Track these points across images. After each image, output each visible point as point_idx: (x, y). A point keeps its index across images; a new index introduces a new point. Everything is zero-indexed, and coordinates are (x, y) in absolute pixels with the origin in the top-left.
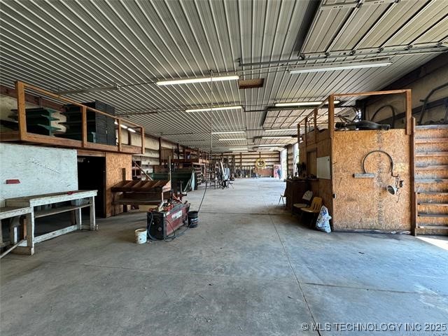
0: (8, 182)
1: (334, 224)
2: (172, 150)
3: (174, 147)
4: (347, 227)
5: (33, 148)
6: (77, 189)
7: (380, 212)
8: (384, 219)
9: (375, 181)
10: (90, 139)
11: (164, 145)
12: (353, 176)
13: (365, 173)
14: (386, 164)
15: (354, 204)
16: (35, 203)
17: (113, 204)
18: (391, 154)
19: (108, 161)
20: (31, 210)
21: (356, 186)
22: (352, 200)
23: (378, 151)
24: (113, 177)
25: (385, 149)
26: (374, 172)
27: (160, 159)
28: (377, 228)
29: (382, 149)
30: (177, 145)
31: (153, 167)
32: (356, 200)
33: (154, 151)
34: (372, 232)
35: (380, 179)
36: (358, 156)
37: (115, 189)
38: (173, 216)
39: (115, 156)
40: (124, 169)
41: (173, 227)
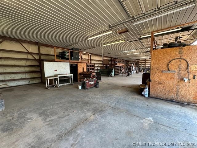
0: (55, 71)
1: (150, 94)
2: (108, 60)
3: (110, 59)
4: (157, 96)
5: (59, 63)
6: (70, 73)
7: (178, 91)
8: (180, 95)
9: (176, 75)
10: (71, 59)
11: (105, 58)
12: (162, 72)
13: (169, 70)
14: (184, 66)
15: (161, 86)
16: (59, 76)
17: (80, 78)
18: (188, 60)
19: (78, 65)
20: (58, 77)
21: (163, 77)
22: (161, 84)
23: (179, 59)
24: (80, 70)
25: (184, 58)
26: (176, 70)
27: (103, 64)
28: (175, 99)
29: (182, 57)
30: (111, 58)
31: (100, 67)
32: (163, 84)
33: (100, 61)
34: (171, 101)
35: (179, 74)
36: (166, 62)
37: (80, 74)
38: (89, 83)
39: (81, 64)
40: (83, 68)
41: (90, 86)
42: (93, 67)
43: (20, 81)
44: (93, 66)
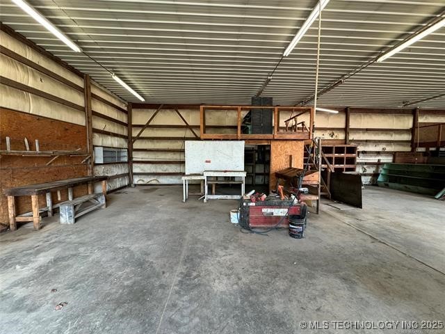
0: (207, 162)
5: (218, 142)
6: (243, 170)
10: (245, 131)
11: (426, 120)
19: (273, 148)
20: (205, 178)
24: (278, 162)
27: (412, 143)
31: (394, 154)
37: (279, 175)
38: (264, 210)
39: (281, 144)
40: (291, 156)
41: (264, 223)
42: (349, 155)
43: (174, 177)
44: (352, 150)
